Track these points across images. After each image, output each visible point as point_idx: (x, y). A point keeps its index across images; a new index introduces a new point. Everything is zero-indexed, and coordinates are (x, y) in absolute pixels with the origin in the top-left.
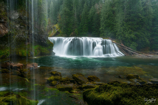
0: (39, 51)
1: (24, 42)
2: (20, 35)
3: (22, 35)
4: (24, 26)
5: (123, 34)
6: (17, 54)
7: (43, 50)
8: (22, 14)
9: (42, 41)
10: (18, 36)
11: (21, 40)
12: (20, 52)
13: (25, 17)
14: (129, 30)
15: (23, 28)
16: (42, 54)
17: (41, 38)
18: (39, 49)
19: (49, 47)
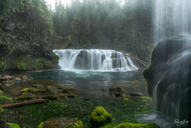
0: (42, 64)
1: (24, 54)
2: (18, 47)
3: (21, 47)
4: (23, 37)
5: (138, 45)
6: (15, 67)
7: (47, 64)
8: (19, 24)
9: (45, 54)
10: (15, 47)
11: (20, 53)
12: (18, 65)
13: (23, 27)
14: (145, 41)
15: (23, 39)
16: (45, 68)
17: (44, 50)
18: (42, 62)
19: (54, 59)
